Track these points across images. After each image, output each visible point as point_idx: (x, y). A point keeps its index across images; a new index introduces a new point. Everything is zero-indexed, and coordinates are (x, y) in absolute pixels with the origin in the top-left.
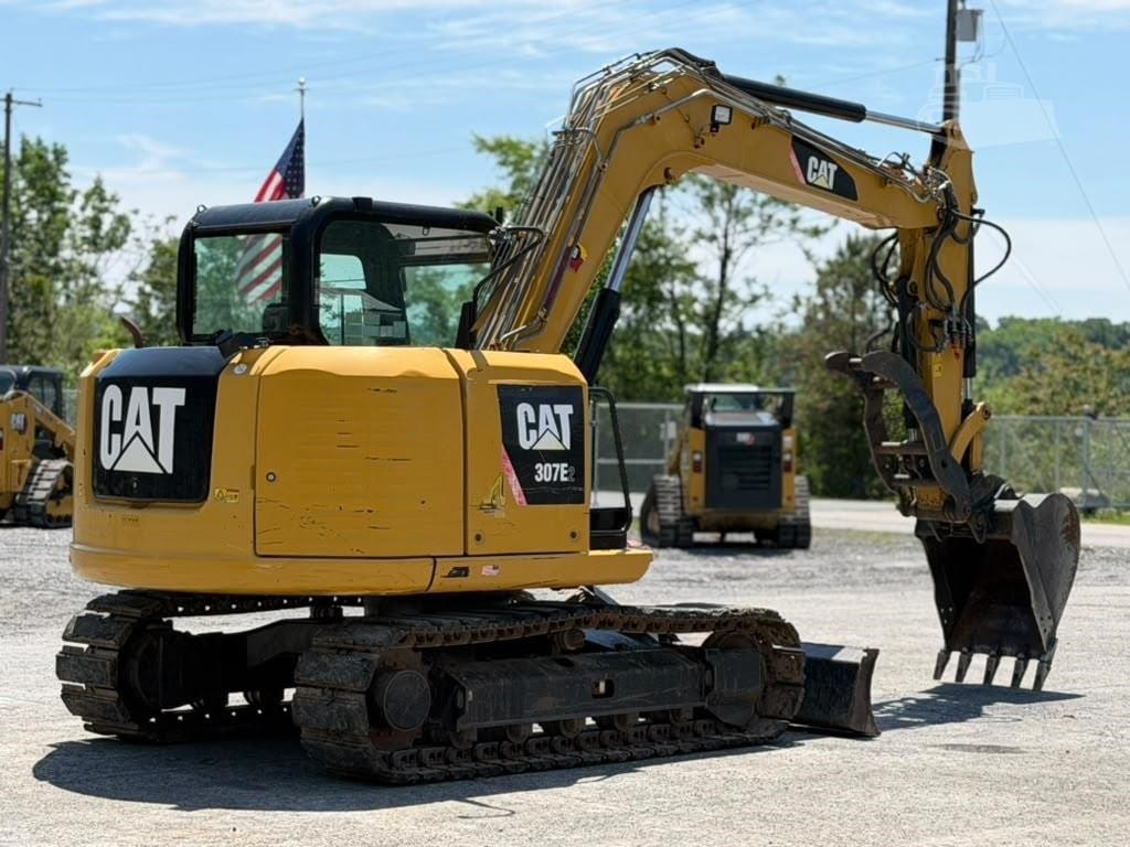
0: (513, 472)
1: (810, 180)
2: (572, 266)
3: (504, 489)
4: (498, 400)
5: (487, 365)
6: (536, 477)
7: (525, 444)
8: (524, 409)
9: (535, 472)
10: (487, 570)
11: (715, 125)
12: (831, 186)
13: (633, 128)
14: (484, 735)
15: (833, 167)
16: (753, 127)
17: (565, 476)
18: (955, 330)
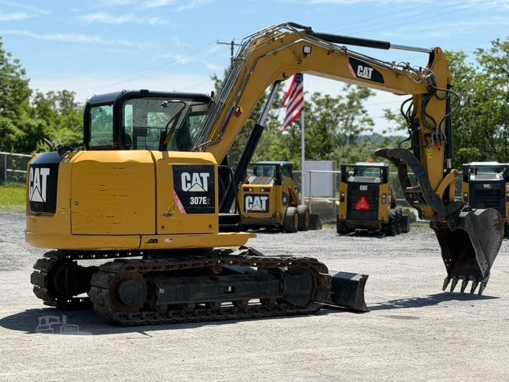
0: (179, 200)
1: (359, 75)
2: (236, 115)
3: (175, 207)
4: (172, 171)
5: (168, 157)
6: (191, 203)
7: (185, 189)
8: (185, 176)
9: (190, 201)
10: (167, 240)
11: (305, 54)
12: (370, 78)
13: (265, 57)
14: (171, 307)
15: (371, 70)
16: (328, 54)
17: (205, 202)
18: (437, 138)
